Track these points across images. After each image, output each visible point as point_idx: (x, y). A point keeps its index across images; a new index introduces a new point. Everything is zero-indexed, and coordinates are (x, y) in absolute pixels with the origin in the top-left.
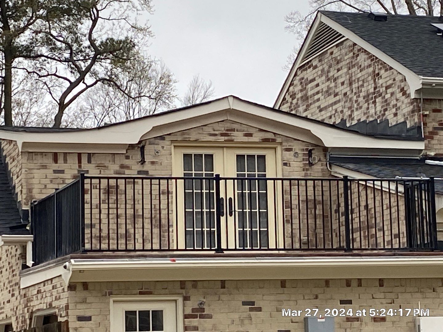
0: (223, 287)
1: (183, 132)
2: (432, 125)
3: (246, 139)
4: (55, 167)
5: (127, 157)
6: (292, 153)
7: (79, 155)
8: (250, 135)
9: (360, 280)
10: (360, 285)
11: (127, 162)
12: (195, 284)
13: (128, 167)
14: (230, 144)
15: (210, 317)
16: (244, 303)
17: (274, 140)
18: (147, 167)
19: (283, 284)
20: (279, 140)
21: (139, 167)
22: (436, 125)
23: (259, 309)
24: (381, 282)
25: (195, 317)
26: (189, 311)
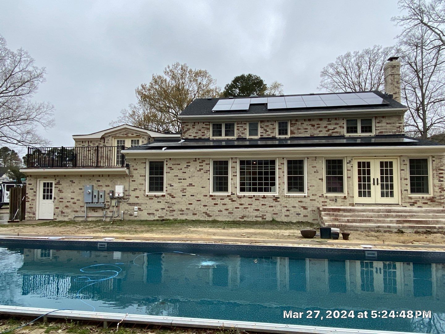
0: (65, 176)
1: (115, 134)
2: (185, 129)
3: (132, 135)
4: (83, 144)
5: (100, 141)
6: (144, 139)
7: (89, 141)
8: (133, 134)
9: (103, 175)
10: (103, 176)
11: (100, 143)
12: (58, 176)
13: (101, 144)
14: (128, 137)
15: (61, 184)
16: (70, 181)
17: (139, 136)
18: (106, 144)
19: (81, 176)
20: (141, 135)
21: (103, 144)
22: (187, 129)
23: (74, 183)
24: (109, 176)
25: (57, 184)
26: (56, 183)
